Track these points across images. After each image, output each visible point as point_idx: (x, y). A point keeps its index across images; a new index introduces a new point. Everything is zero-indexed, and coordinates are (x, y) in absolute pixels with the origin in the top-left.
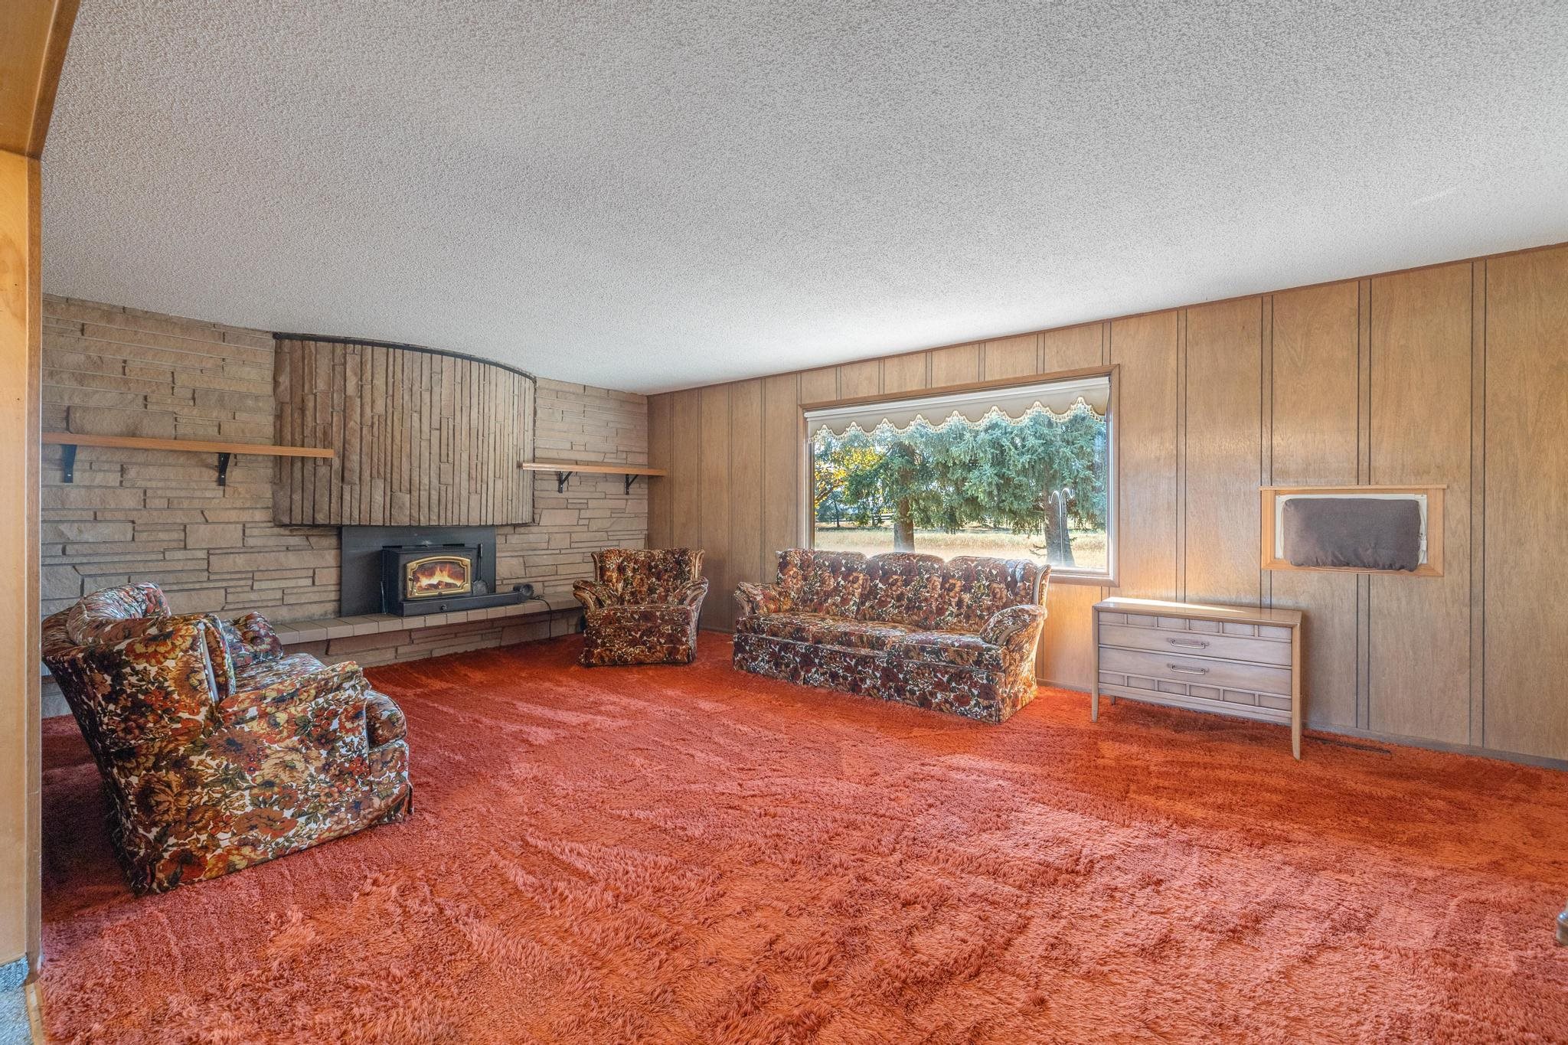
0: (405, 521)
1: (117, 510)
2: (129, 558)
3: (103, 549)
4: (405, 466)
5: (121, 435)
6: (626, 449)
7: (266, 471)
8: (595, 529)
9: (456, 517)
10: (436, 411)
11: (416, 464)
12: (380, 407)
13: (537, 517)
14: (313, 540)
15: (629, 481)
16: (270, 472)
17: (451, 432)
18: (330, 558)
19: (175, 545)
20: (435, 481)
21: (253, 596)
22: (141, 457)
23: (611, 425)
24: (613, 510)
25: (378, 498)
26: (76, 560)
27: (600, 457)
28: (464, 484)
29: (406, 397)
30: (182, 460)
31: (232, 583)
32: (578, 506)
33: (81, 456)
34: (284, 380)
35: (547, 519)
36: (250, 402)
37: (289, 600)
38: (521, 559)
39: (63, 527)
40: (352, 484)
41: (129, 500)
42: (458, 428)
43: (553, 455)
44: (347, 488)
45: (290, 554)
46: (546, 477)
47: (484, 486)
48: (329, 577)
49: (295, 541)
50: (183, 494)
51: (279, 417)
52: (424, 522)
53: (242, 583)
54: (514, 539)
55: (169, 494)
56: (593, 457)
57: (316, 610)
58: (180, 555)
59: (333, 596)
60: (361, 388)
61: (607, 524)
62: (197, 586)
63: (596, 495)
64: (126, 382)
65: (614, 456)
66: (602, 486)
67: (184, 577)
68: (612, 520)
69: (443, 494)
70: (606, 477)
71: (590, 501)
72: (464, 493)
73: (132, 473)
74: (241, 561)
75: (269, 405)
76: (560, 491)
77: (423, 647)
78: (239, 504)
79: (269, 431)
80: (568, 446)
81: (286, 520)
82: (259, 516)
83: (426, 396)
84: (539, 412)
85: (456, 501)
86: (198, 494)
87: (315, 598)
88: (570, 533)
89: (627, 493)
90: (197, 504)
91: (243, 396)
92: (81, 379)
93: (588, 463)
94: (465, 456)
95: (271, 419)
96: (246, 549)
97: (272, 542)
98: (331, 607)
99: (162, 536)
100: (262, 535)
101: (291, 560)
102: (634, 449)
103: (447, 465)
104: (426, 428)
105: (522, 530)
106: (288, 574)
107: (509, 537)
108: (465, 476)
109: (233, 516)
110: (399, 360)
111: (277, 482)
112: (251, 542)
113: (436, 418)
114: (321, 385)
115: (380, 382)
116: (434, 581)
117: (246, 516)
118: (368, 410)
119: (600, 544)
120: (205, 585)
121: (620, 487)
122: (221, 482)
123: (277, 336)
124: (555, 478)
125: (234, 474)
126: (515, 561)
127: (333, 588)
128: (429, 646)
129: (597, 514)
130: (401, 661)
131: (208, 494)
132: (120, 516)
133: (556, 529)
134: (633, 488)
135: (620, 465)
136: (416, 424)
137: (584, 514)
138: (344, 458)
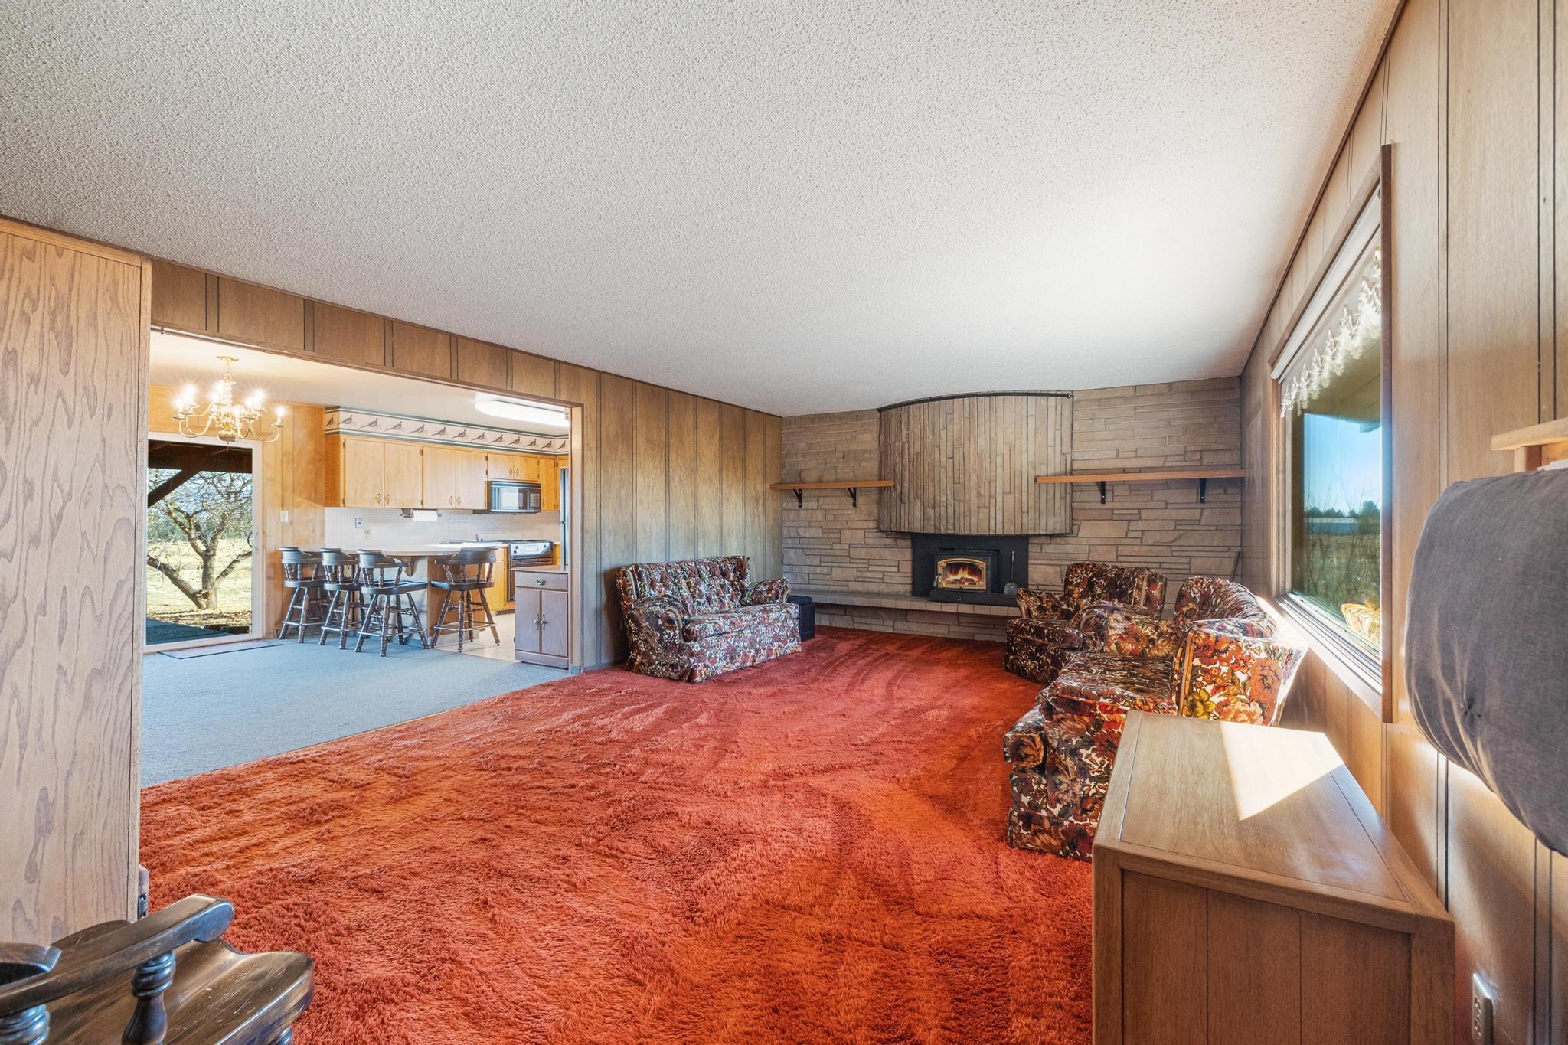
0: (932, 531)
1: (816, 521)
2: (820, 547)
3: (811, 541)
4: (931, 489)
5: (817, 482)
6: (1200, 449)
7: (875, 497)
8: (1150, 542)
9: (967, 527)
10: (950, 444)
11: (937, 486)
12: (917, 448)
13: (1075, 528)
14: (898, 541)
15: (1203, 485)
16: (876, 497)
17: (962, 459)
18: (907, 554)
19: (835, 541)
20: (951, 499)
21: (869, 575)
22: (824, 493)
23: (1178, 423)
24: (1177, 522)
25: (917, 513)
26: (804, 546)
27: (1159, 463)
28: (974, 500)
29: (931, 437)
30: (839, 493)
31: (860, 565)
32: (1129, 517)
33: (804, 494)
34: (882, 438)
35: (1086, 530)
36: (867, 455)
37: (887, 580)
38: (1058, 568)
39: (799, 530)
40: (905, 503)
41: (820, 516)
42: (966, 455)
43: (1097, 465)
44: (903, 505)
45: (887, 550)
46: (1084, 488)
47: (992, 501)
48: (907, 567)
49: (888, 541)
50: (839, 512)
51: (880, 462)
52: (943, 531)
53: (864, 566)
54: (1050, 549)
55: (834, 512)
56: (1148, 463)
57: (901, 589)
58: (837, 547)
59: (910, 581)
60: (908, 434)
61: (1169, 537)
62: (845, 565)
63: (1152, 505)
64: (818, 453)
65: (1182, 458)
66: (1160, 495)
67: (840, 559)
68: (1178, 533)
69: (957, 509)
70: (1167, 485)
71: (1142, 512)
72: (974, 508)
73: (821, 501)
74: (862, 552)
75: (875, 455)
76: (1103, 501)
77: (967, 630)
78: (862, 518)
79: (876, 470)
80: (1114, 454)
81: (882, 529)
82: (872, 525)
83: (943, 433)
84: (1075, 425)
85: (967, 513)
86: (845, 512)
87: (900, 580)
88: (1117, 546)
89: (1202, 501)
90: (845, 518)
91: (864, 452)
92: (804, 455)
93: (1140, 470)
94: (974, 477)
95: (877, 463)
96: (866, 546)
97: (877, 541)
98: (909, 588)
99: (832, 536)
100: (873, 538)
101: (886, 553)
102: (1214, 446)
103: (959, 485)
104: (943, 459)
105: (1058, 540)
106: (885, 563)
107: (1044, 547)
108: (974, 493)
109: (859, 525)
110: (926, 410)
111: (879, 503)
112: (868, 541)
113: (950, 449)
114: (893, 437)
115: (917, 430)
116: (958, 577)
117: (865, 525)
118: (911, 449)
119: (1161, 560)
120: (849, 565)
121: (1193, 495)
122: (854, 505)
123: (880, 410)
124: (1097, 488)
125: (860, 500)
126: (1050, 570)
127: (910, 575)
128: (972, 630)
129: (1154, 525)
130: (951, 637)
131: (849, 512)
132: (817, 524)
133: (1097, 541)
134: (1211, 494)
135: (1191, 468)
136: (937, 456)
137: (1134, 525)
138: (902, 486)
